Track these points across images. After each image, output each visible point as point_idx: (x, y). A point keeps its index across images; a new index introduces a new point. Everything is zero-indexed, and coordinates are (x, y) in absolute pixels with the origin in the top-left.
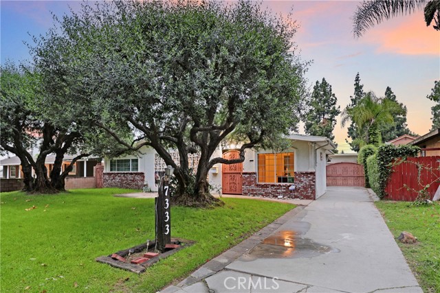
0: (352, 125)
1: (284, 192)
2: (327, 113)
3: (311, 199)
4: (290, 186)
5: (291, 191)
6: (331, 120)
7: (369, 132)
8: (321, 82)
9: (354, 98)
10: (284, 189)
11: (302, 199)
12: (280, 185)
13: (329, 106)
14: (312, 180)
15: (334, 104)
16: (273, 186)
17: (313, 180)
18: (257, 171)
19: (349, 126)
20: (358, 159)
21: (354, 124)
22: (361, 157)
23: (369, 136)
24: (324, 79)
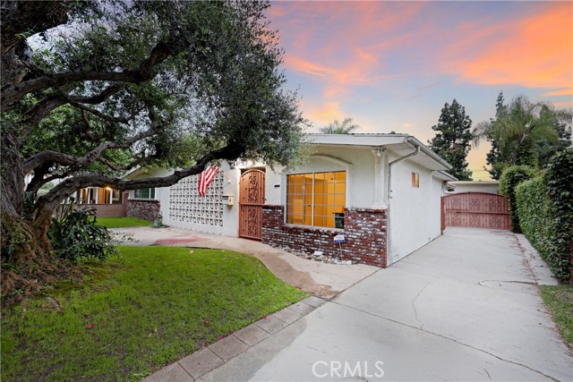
0: (493, 151)
1: (325, 245)
2: (459, 138)
3: (376, 264)
4: (336, 234)
5: (337, 244)
6: (464, 145)
7: (517, 151)
8: (450, 104)
9: (495, 120)
10: (326, 239)
11: (358, 262)
12: (318, 231)
13: (461, 130)
14: (379, 226)
15: (469, 127)
16: (307, 231)
17: (382, 226)
18: (285, 204)
19: (489, 152)
20: (500, 188)
21: (495, 150)
22: (504, 184)
23: (518, 157)
24: (454, 101)
